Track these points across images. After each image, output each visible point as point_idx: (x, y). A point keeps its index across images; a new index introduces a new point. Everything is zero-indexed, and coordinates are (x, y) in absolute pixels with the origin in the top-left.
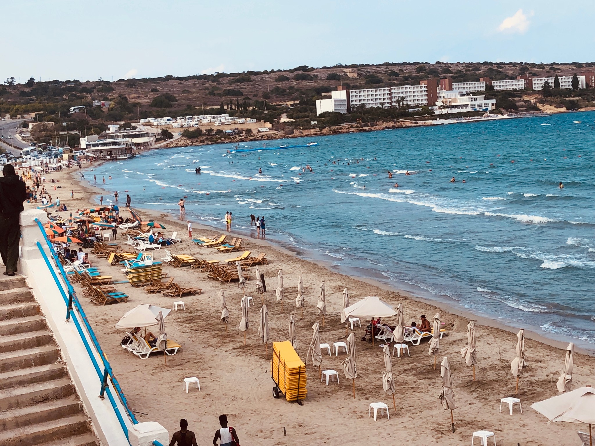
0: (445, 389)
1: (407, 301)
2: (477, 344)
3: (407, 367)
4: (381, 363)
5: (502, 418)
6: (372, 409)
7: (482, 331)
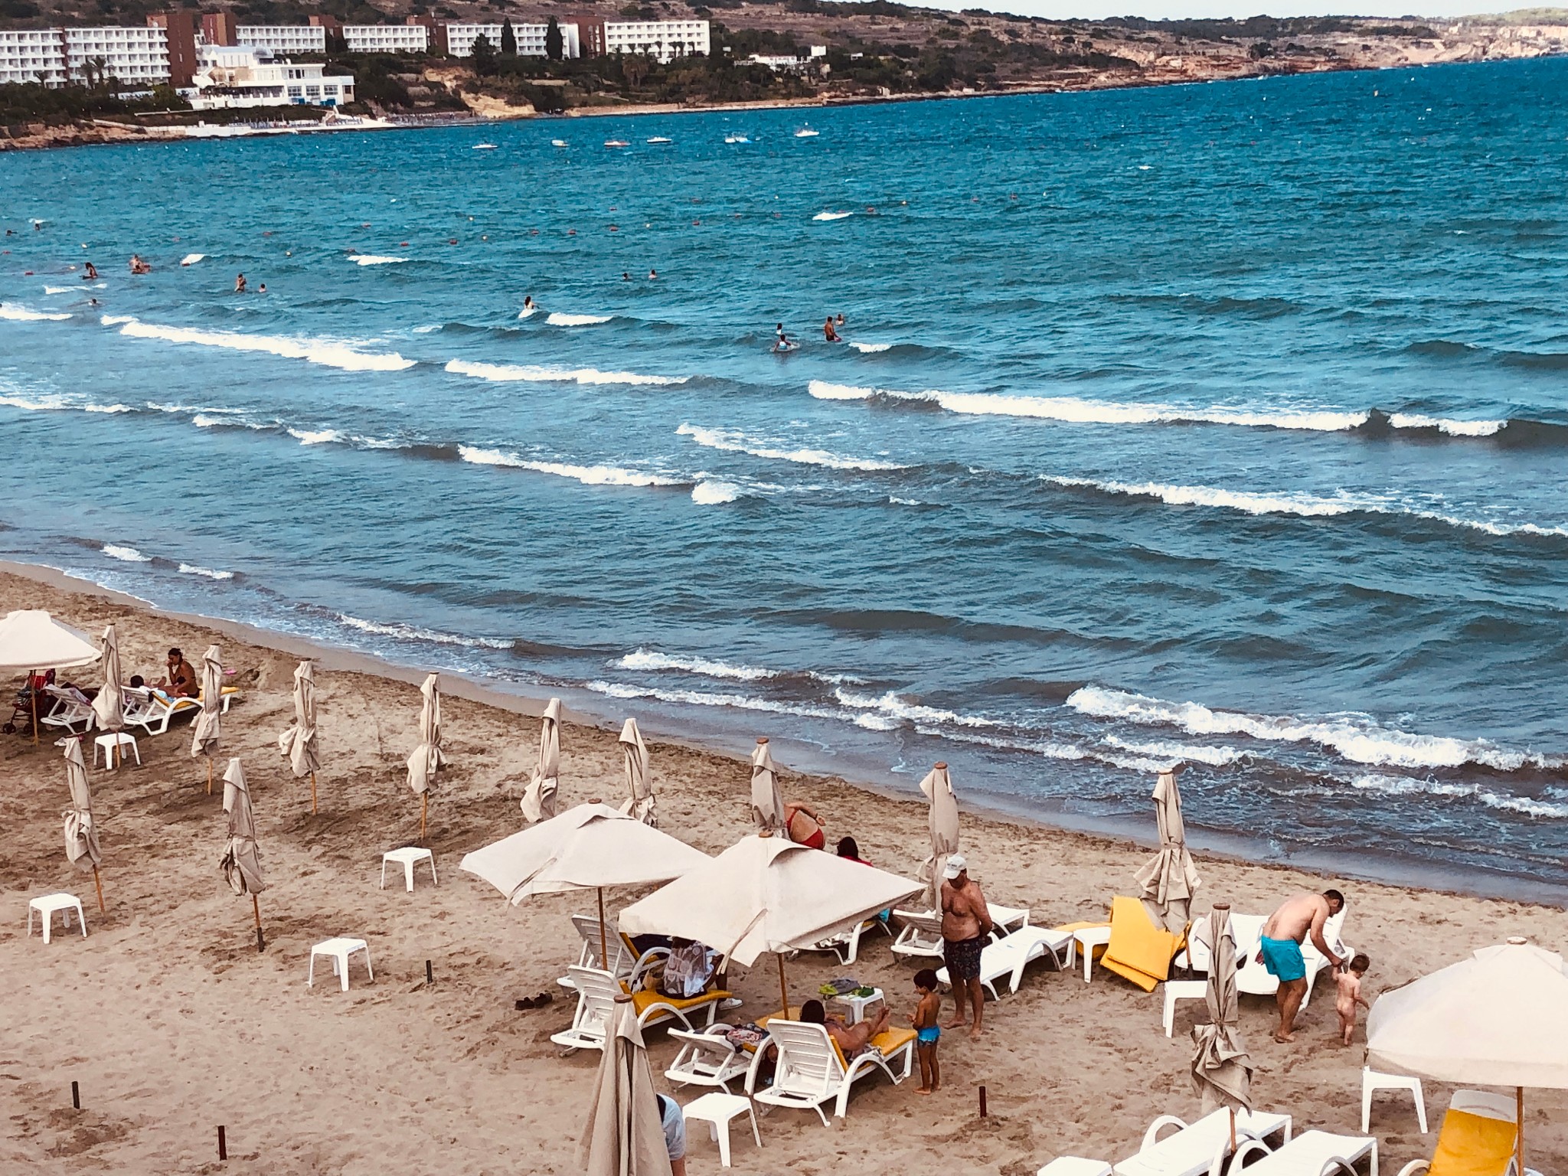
0: (236, 841)
1: (131, 617)
2: (321, 719)
3: (132, 794)
4: (60, 790)
5: (385, 900)
6: (37, 913)
7: (334, 685)
